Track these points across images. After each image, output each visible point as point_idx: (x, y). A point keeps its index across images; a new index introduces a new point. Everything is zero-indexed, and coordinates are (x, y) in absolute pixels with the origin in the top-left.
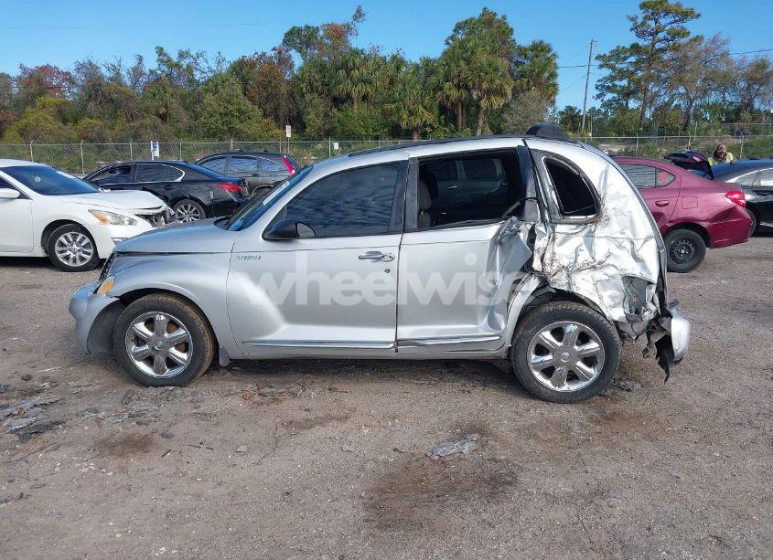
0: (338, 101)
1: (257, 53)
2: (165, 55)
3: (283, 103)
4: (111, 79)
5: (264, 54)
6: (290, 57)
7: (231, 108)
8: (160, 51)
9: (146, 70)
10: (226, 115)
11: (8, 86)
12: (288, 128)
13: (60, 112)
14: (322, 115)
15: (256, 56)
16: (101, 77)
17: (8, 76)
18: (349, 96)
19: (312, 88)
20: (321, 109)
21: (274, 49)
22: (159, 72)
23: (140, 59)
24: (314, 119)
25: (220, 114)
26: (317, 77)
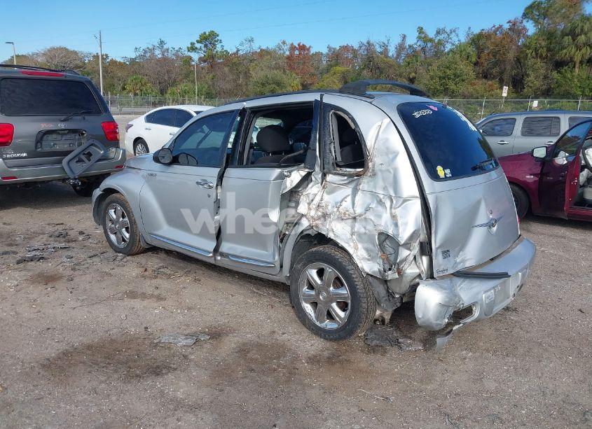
0: (559, 65)
1: (494, 26)
2: (423, 33)
3: (508, 67)
4: (381, 53)
5: (501, 26)
6: (524, 28)
7: (448, 72)
8: (421, 30)
9: (407, 45)
10: (444, 78)
11: (320, 61)
12: (506, 89)
13: (344, 77)
14: (542, 77)
15: (493, 28)
16: (375, 52)
17: (322, 54)
18: (572, 60)
19: (537, 54)
20: (543, 71)
21: (509, 22)
22: (415, 46)
23: (404, 37)
24: (534, 80)
25: (440, 77)
26: (543, 44)
